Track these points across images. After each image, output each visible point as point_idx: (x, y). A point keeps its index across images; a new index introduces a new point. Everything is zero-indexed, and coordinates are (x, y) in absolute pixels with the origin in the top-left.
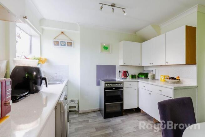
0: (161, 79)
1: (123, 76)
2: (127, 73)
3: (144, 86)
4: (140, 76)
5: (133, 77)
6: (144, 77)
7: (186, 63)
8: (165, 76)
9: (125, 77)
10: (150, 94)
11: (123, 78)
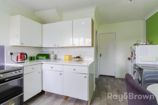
0: (65, 58)
1: (19, 59)
2: (25, 55)
3: (52, 68)
4: (41, 57)
5: (32, 59)
6: (46, 58)
7: (92, 46)
8: (69, 56)
9: (22, 60)
10: (61, 74)
11: (19, 62)
